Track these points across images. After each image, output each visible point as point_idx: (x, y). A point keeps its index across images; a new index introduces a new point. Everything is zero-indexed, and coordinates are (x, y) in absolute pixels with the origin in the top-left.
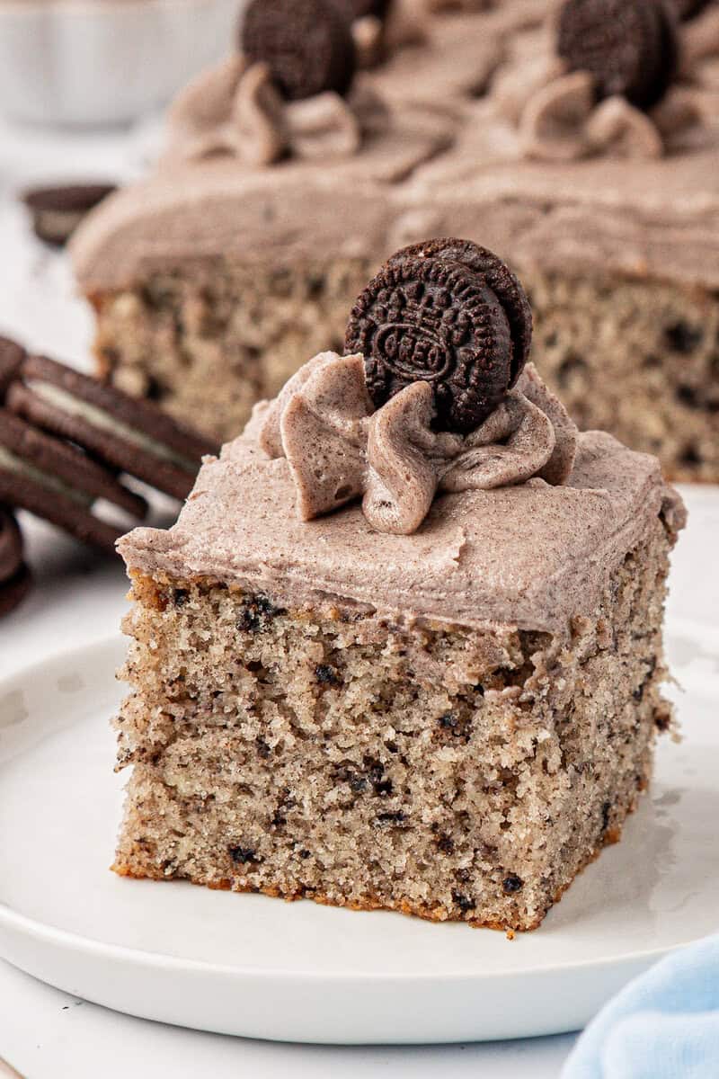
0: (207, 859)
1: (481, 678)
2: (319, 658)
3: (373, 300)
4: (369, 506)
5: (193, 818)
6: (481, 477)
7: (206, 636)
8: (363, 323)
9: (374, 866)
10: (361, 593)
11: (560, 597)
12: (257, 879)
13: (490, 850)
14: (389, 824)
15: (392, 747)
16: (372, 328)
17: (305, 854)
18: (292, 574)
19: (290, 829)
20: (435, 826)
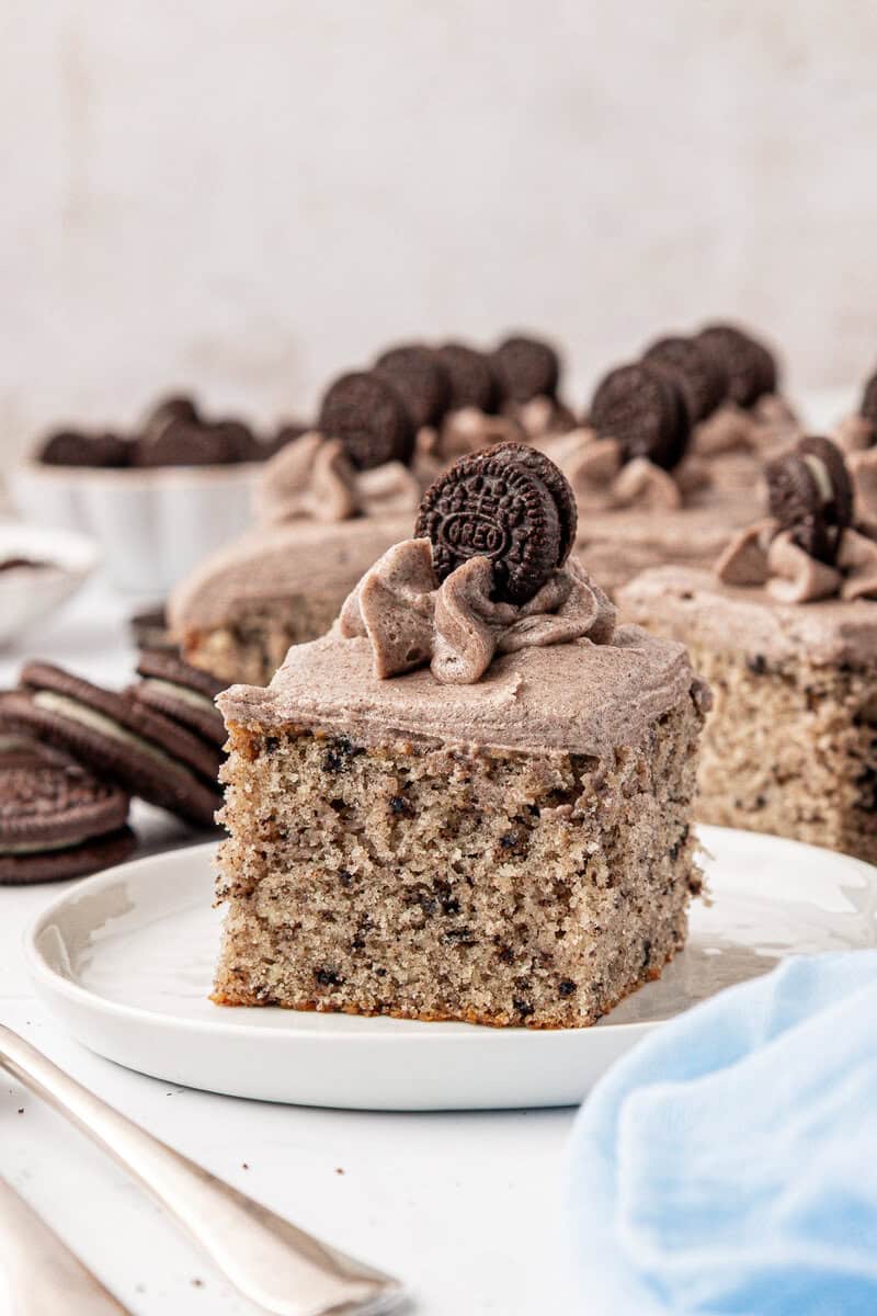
0: (295, 982)
1: (537, 798)
2: (394, 791)
3: (439, 495)
4: (437, 665)
5: (282, 946)
6: (534, 637)
7: (294, 778)
8: (430, 515)
9: (444, 979)
10: (430, 730)
11: (605, 726)
12: (339, 998)
13: (547, 958)
14: (456, 940)
15: (458, 868)
16: (438, 519)
17: (382, 973)
18: (370, 716)
19: (368, 950)
20: (497, 938)
